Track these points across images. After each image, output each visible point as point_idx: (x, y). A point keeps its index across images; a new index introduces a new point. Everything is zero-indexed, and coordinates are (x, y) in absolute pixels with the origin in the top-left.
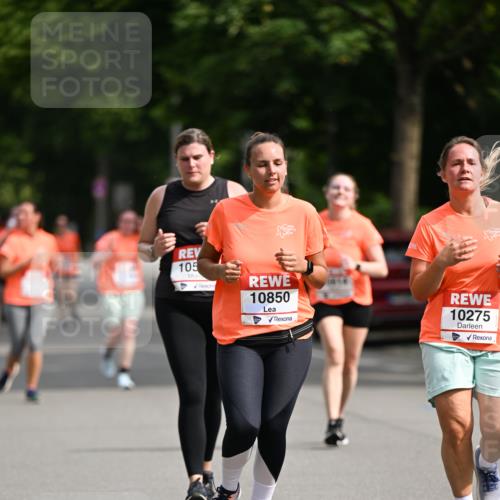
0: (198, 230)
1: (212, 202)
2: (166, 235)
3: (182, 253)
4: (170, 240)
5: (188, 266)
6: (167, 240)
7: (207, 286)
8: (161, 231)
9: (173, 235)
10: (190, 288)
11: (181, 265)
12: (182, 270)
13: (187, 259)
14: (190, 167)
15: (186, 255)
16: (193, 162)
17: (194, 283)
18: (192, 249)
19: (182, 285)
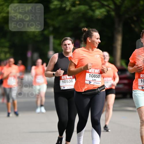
11: (63, 81)
12: (63, 83)
13: (64, 79)
14: (67, 47)
15: (64, 78)
16: (68, 46)
17: (67, 87)
18: (65, 76)
19: (64, 87)
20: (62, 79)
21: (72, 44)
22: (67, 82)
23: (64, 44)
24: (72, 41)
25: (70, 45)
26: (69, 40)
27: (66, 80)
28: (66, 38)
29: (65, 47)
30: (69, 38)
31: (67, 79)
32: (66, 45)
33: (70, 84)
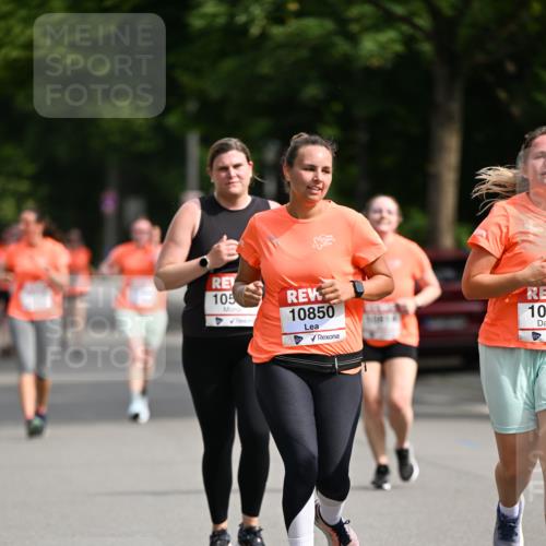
3: (216, 282)
5: (224, 298)
14: (230, 177)
15: (220, 284)
18: (226, 279)
19: (217, 319)
20: (214, 287)
21: (248, 161)
22: (232, 301)
23: (217, 164)
26: (237, 149)
27: (227, 294)
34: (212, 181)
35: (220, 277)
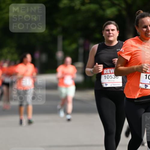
0: (113, 62)
1: (117, 50)
2: (99, 65)
3: (105, 71)
4: (101, 67)
5: (108, 76)
6: (100, 67)
7: (116, 85)
8: (97, 64)
9: (102, 65)
10: (109, 85)
11: (105, 76)
12: (105, 78)
13: (107, 74)
14: (110, 34)
15: (107, 72)
16: (111, 32)
17: (111, 84)
18: (109, 70)
19: (106, 84)
20: (104, 73)
21: (117, 30)
22: (111, 77)
24: (117, 26)
25: (114, 31)
26: (114, 24)
27: (109, 75)
28: (109, 21)
29: (107, 32)
30: (113, 22)
31: (111, 73)
32: (108, 30)
33: (114, 81)
34: (104, 35)
35: (107, 69)
